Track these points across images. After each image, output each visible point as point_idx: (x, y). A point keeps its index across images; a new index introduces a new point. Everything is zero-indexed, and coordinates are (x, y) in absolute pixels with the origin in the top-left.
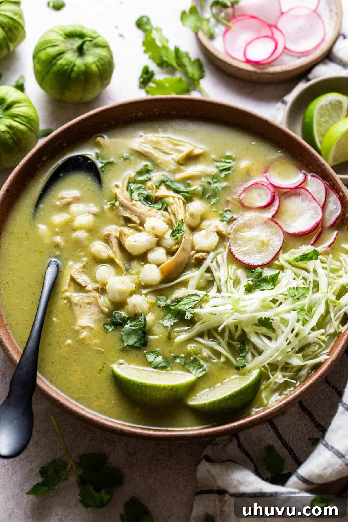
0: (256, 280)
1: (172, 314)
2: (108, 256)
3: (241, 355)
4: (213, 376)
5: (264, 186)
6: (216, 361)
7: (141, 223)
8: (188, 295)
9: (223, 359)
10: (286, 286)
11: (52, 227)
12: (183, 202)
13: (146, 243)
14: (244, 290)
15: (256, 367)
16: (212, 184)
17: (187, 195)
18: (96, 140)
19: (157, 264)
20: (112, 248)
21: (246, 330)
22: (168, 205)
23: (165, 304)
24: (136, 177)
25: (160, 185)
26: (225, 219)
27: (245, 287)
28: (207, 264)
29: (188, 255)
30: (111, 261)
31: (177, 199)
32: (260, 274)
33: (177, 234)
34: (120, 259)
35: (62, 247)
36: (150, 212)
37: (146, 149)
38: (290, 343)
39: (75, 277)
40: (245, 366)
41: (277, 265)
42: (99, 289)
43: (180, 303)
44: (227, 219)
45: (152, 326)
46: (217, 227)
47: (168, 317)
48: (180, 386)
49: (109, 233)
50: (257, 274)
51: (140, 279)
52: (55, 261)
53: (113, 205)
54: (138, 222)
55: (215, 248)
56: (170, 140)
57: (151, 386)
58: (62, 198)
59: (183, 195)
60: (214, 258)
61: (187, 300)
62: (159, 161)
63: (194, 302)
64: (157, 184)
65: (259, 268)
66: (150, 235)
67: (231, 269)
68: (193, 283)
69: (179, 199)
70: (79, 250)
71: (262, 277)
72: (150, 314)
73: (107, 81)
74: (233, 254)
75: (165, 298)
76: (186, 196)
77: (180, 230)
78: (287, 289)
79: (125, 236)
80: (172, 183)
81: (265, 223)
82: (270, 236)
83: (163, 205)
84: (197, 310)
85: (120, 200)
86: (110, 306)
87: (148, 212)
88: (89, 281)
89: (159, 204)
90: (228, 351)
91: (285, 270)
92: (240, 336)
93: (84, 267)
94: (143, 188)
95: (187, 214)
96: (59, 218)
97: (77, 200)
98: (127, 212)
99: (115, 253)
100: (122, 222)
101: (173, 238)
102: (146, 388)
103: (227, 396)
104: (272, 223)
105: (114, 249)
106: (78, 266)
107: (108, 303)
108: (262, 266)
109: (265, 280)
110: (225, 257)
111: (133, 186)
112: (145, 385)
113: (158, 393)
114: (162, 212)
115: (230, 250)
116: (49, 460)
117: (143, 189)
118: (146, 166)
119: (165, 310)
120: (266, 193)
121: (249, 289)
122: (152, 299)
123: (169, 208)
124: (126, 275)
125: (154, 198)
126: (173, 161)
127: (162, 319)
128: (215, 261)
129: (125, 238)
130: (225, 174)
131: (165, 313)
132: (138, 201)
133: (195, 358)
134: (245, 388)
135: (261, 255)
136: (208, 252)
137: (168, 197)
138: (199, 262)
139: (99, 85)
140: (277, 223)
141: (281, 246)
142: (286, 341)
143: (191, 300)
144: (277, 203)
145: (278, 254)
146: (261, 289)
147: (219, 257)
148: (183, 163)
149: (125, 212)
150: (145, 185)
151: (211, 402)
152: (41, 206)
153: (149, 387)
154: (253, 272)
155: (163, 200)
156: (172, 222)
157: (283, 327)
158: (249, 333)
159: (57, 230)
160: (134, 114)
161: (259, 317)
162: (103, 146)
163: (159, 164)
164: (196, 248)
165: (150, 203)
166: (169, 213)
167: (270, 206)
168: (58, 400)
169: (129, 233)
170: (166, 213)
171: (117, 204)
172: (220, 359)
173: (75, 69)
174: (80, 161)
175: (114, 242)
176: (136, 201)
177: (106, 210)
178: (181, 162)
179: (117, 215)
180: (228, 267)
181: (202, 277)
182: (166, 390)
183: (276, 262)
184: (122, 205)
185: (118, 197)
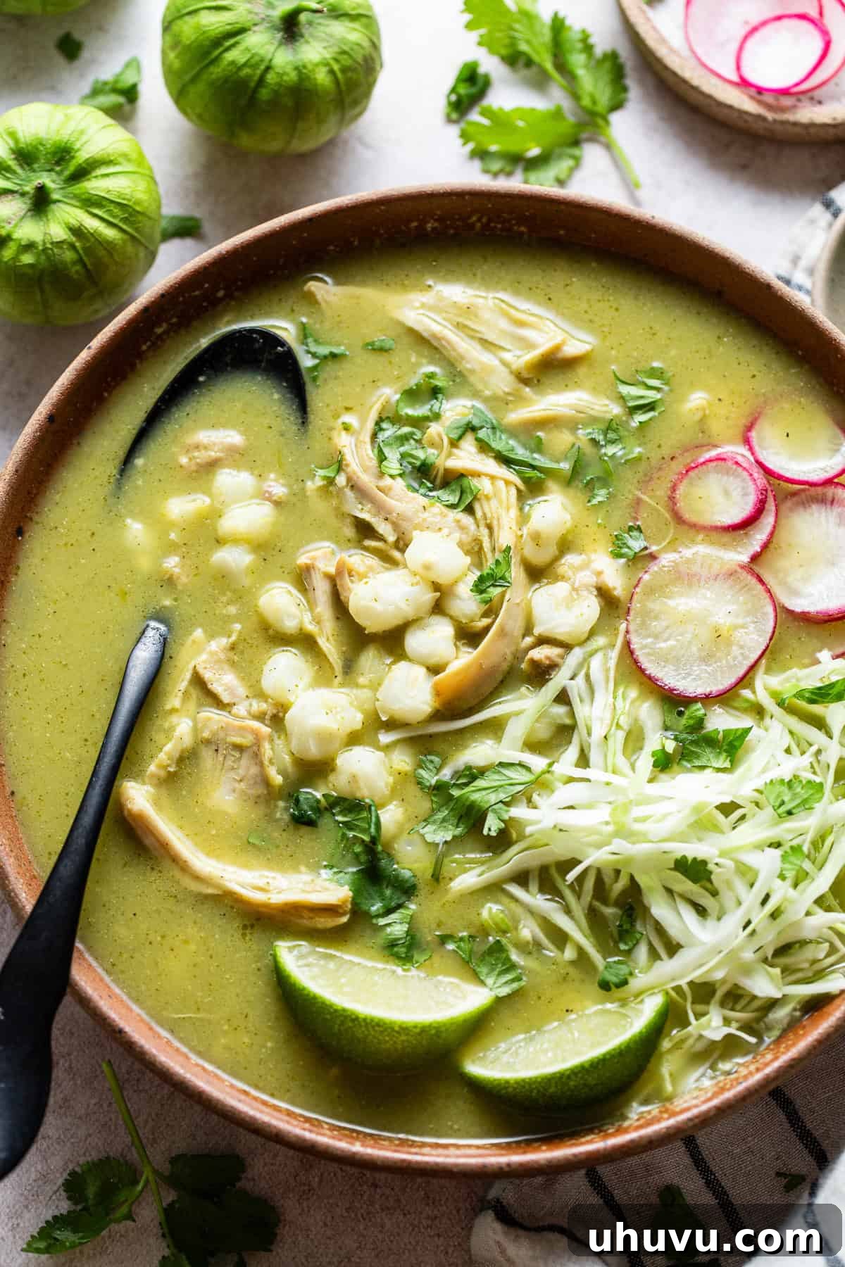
0: (685, 736)
1: (452, 810)
2: (301, 629)
3: (623, 947)
4: (539, 998)
5: (740, 469)
6: (552, 954)
7: (397, 541)
8: (501, 764)
9: (569, 953)
10: (764, 771)
11: (160, 525)
12: (519, 491)
13: (403, 605)
14: (652, 764)
15: (653, 988)
16: (602, 446)
17: (530, 473)
18: (306, 288)
19: (428, 665)
20: (311, 605)
21: (642, 880)
22: (475, 498)
23: (437, 781)
24: (401, 405)
25: (460, 438)
26: (625, 550)
27: (653, 756)
28: (559, 680)
29: (513, 648)
30: (306, 642)
31: (501, 484)
32: (699, 724)
33: (489, 587)
34: (331, 638)
35: (180, 587)
36: (426, 515)
37: (436, 328)
38: (753, 932)
39: (207, 675)
40: (624, 983)
41: (747, 701)
42: (267, 717)
43: (475, 784)
44: (631, 553)
45: (395, 837)
46: (599, 574)
47: (440, 816)
48: (445, 1024)
49: (308, 562)
50: (691, 722)
51: (377, 703)
52: (158, 629)
53: (331, 481)
54: (391, 538)
55: (586, 635)
56: (504, 306)
57: (368, 1021)
58: (197, 447)
59: (518, 472)
60: (580, 665)
61: (496, 777)
62: (468, 366)
63: (512, 788)
64: (454, 436)
65: (699, 705)
66: (417, 584)
67: (624, 698)
68: (516, 731)
69: (507, 483)
70: (224, 599)
71: (704, 731)
72: (391, 807)
73: (357, 110)
74: (635, 656)
75: (436, 759)
76: (527, 475)
77: (500, 578)
78: (763, 783)
79: (350, 576)
80: (494, 433)
81: (731, 574)
82: (737, 616)
83: (464, 495)
84: (519, 812)
85: (349, 470)
86: (290, 768)
87: (420, 514)
88: (242, 691)
89: (453, 491)
90: (588, 931)
91: (767, 720)
92: (624, 893)
93: (233, 648)
94: (415, 437)
95: (525, 531)
96: (181, 507)
97: (235, 457)
98: (365, 508)
99: (318, 621)
100: (349, 532)
101: (479, 597)
102: (356, 1022)
103: (567, 1070)
104: (749, 577)
105: (319, 610)
106: (218, 645)
107: (287, 759)
108: (707, 699)
109: (710, 742)
110: (612, 663)
111: (389, 431)
112: (353, 1017)
113: (387, 1038)
114: (458, 515)
115: (627, 644)
116: (93, 1154)
117: (416, 441)
118: (431, 376)
119: (435, 795)
120: (743, 488)
121: (664, 763)
122: (403, 761)
123: (477, 507)
124: (342, 685)
125: (441, 472)
126: (503, 369)
127: (425, 820)
128: (583, 673)
129: (352, 582)
130: (640, 422)
131: (434, 806)
132: (399, 480)
133: (498, 941)
134: (618, 1051)
135: (709, 669)
136: (567, 647)
137: (478, 475)
138: (540, 674)
139: (333, 119)
140: (761, 581)
141: (763, 647)
142: (745, 928)
143: (504, 778)
144: (768, 520)
145: (752, 668)
146: (697, 763)
147: (596, 664)
148: (530, 376)
149: (360, 506)
150: (423, 430)
151: (523, 1080)
152: (139, 462)
153: (363, 1024)
154: (681, 714)
155: (465, 482)
156: (481, 548)
157: (740, 887)
158: (650, 889)
159: (173, 536)
160: (415, 224)
161: (679, 856)
162: (323, 305)
163: (466, 373)
164: (537, 631)
165: (429, 485)
166: (475, 519)
167: (749, 528)
168: (121, 1031)
169: (362, 569)
170: (467, 520)
171: (341, 480)
172: (563, 952)
173: (271, 78)
174: (257, 346)
175: (322, 589)
176: (391, 476)
177: (308, 493)
178: (525, 375)
179: (337, 509)
180: (615, 692)
181: (542, 715)
182: (407, 1034)
183: (746, 693)
184: (353, 486)
185: (344, 462)
